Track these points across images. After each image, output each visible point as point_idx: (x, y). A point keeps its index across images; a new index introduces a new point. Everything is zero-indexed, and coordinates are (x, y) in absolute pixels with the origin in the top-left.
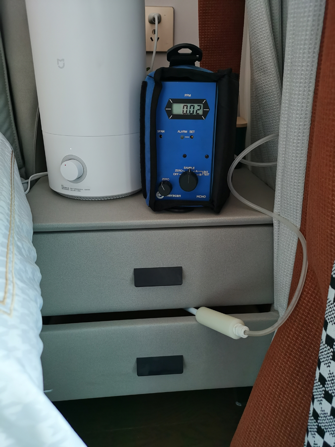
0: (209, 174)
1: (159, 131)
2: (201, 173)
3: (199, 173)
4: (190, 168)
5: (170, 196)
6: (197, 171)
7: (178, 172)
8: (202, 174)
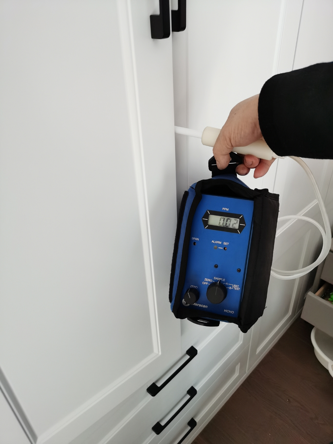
0: (239, 288)
1: (194, 238)
2: (232, 286)
3: (229, 286)
4: (220, 279)
5: (195, 304)
7: (207, 281)
8: (232, 288)
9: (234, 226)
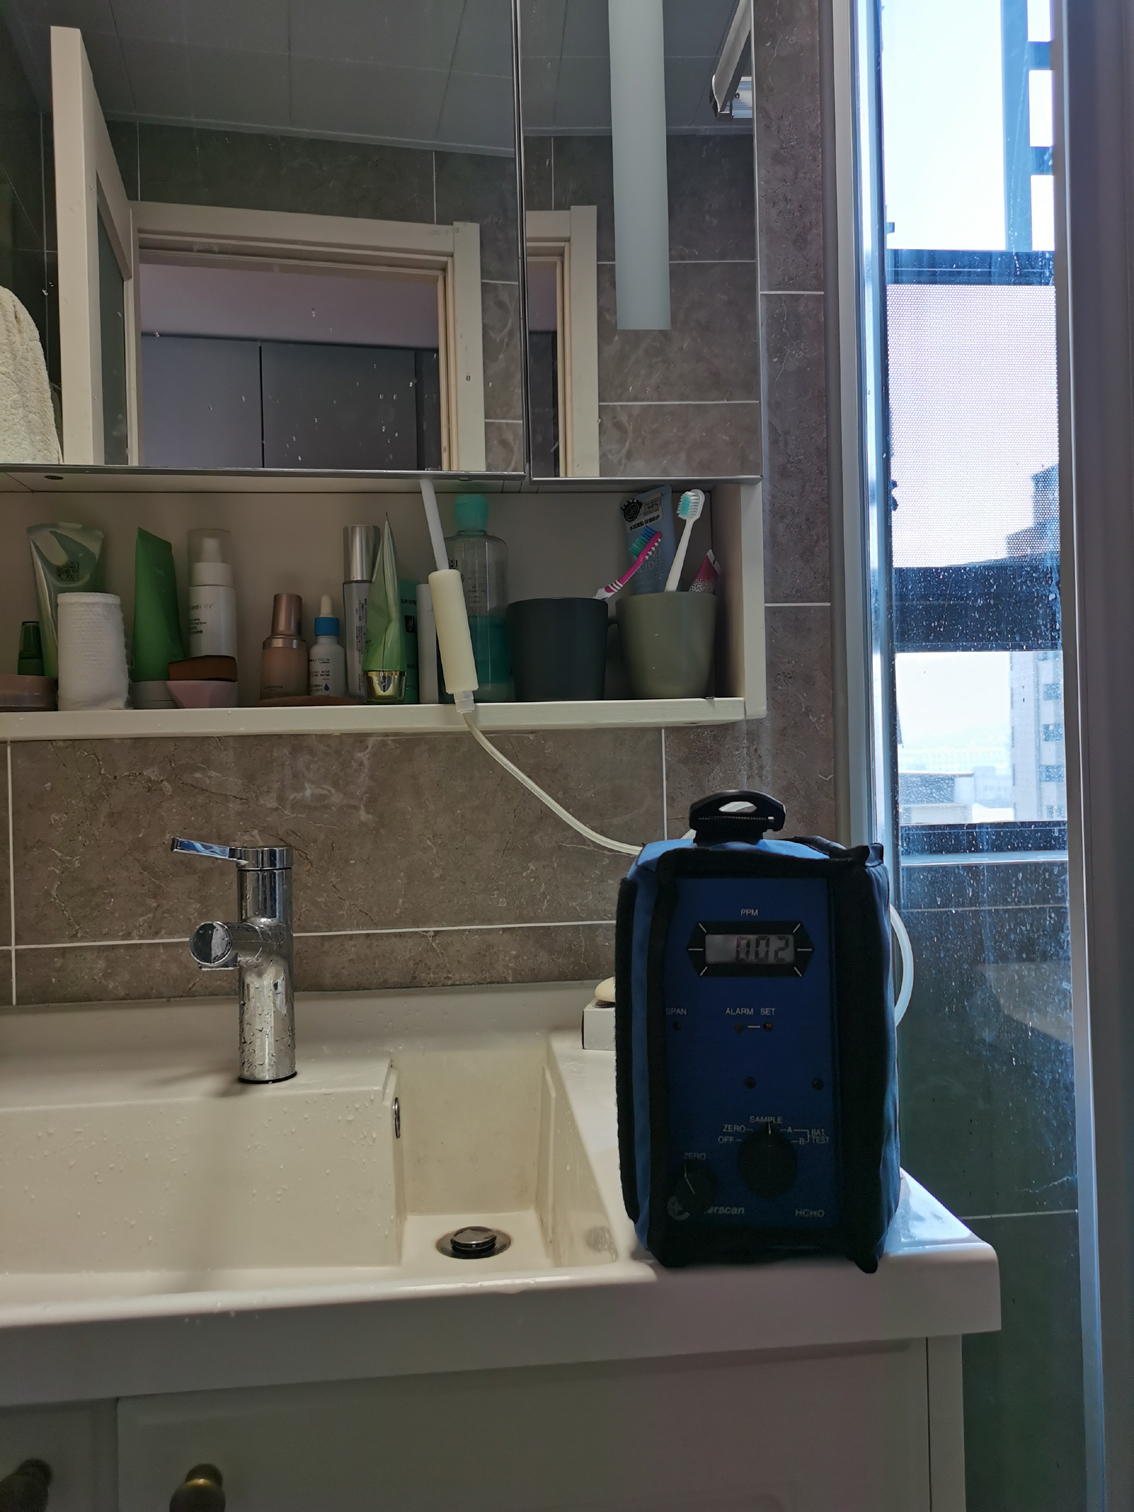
0: (827, 1138)
2: (804, 1135)
3: (797, 1136)
4: (769, 1119)
5: (710, 1210)
6: (790, 1130)
7: (731, 1133)
8: (806, 1140)
9: (781, 955)
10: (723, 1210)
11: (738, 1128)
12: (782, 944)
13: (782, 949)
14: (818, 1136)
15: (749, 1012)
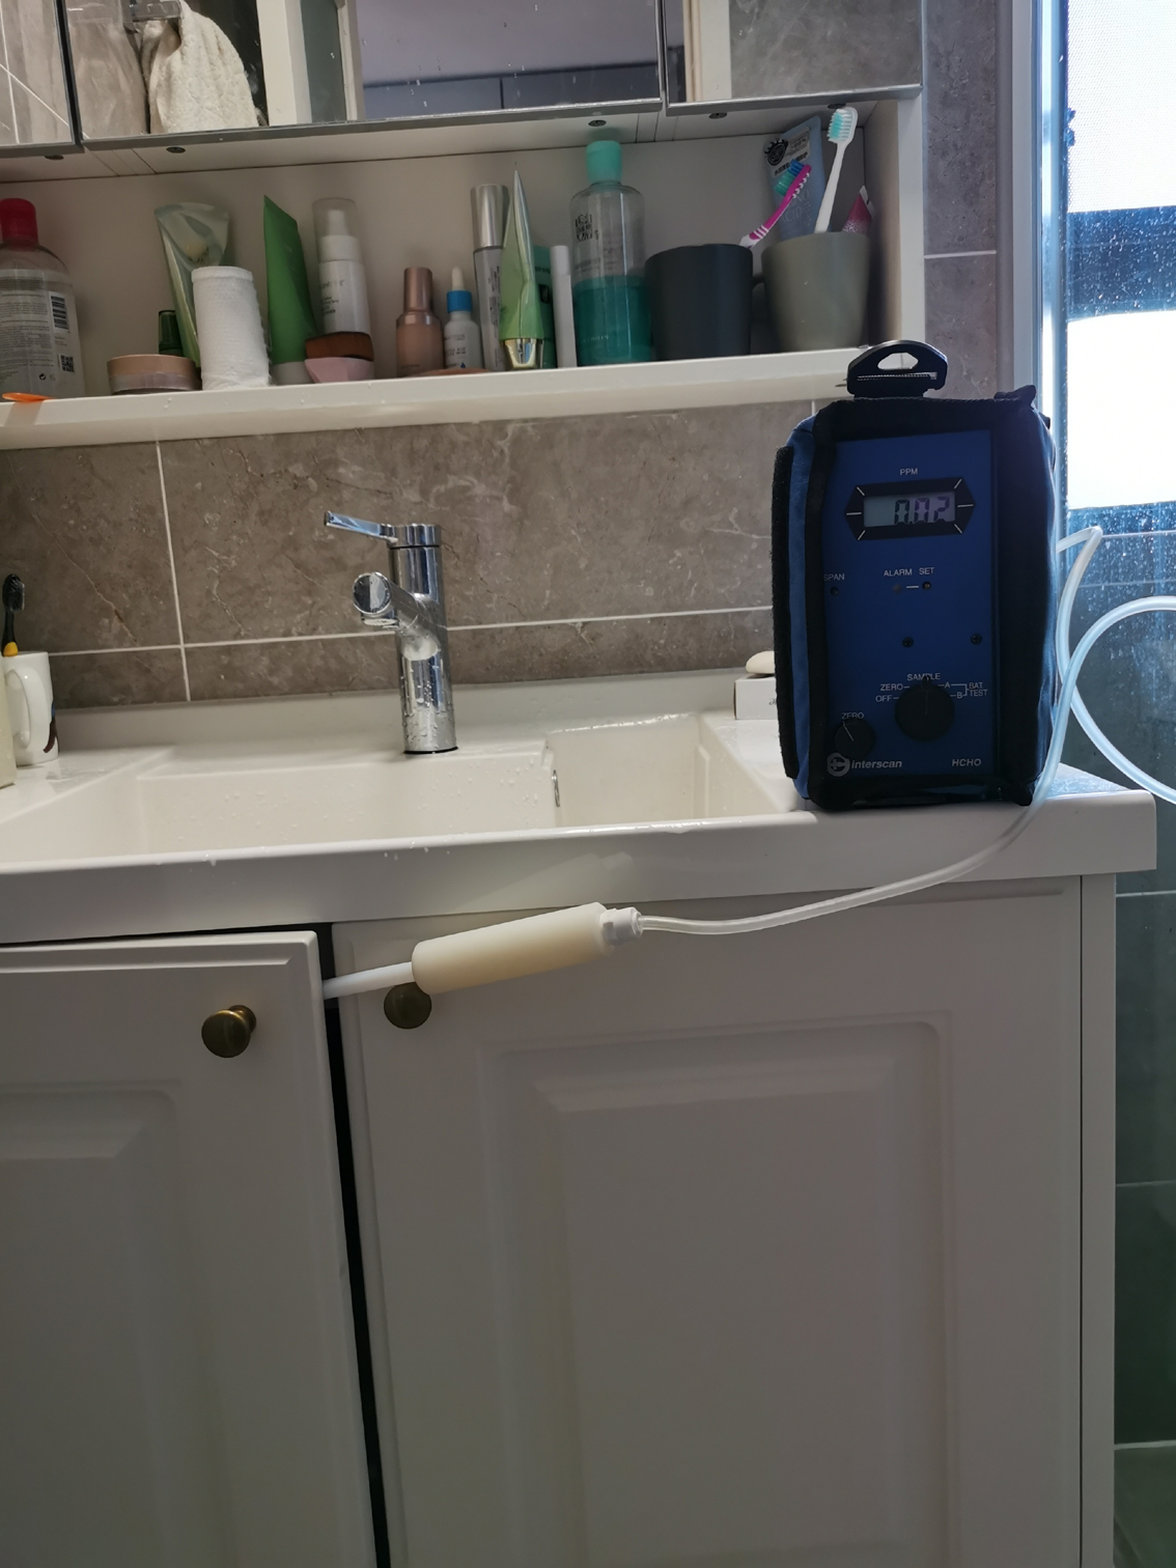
0: (986, 690)
1: (828, 578)
2: (962, 689)
3: (954, 690)
4: (925, 676)
5: (865, 764)
6: (947, 685)
7: (888, 692)
8: (964, 693)
9: (941, 516)
10: (880, 765)
11: (895, 686)
12: (942, 504)
13: (941, 510)
14: (977, 689)
15: (908, 572)
